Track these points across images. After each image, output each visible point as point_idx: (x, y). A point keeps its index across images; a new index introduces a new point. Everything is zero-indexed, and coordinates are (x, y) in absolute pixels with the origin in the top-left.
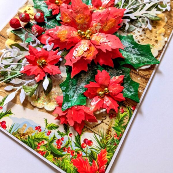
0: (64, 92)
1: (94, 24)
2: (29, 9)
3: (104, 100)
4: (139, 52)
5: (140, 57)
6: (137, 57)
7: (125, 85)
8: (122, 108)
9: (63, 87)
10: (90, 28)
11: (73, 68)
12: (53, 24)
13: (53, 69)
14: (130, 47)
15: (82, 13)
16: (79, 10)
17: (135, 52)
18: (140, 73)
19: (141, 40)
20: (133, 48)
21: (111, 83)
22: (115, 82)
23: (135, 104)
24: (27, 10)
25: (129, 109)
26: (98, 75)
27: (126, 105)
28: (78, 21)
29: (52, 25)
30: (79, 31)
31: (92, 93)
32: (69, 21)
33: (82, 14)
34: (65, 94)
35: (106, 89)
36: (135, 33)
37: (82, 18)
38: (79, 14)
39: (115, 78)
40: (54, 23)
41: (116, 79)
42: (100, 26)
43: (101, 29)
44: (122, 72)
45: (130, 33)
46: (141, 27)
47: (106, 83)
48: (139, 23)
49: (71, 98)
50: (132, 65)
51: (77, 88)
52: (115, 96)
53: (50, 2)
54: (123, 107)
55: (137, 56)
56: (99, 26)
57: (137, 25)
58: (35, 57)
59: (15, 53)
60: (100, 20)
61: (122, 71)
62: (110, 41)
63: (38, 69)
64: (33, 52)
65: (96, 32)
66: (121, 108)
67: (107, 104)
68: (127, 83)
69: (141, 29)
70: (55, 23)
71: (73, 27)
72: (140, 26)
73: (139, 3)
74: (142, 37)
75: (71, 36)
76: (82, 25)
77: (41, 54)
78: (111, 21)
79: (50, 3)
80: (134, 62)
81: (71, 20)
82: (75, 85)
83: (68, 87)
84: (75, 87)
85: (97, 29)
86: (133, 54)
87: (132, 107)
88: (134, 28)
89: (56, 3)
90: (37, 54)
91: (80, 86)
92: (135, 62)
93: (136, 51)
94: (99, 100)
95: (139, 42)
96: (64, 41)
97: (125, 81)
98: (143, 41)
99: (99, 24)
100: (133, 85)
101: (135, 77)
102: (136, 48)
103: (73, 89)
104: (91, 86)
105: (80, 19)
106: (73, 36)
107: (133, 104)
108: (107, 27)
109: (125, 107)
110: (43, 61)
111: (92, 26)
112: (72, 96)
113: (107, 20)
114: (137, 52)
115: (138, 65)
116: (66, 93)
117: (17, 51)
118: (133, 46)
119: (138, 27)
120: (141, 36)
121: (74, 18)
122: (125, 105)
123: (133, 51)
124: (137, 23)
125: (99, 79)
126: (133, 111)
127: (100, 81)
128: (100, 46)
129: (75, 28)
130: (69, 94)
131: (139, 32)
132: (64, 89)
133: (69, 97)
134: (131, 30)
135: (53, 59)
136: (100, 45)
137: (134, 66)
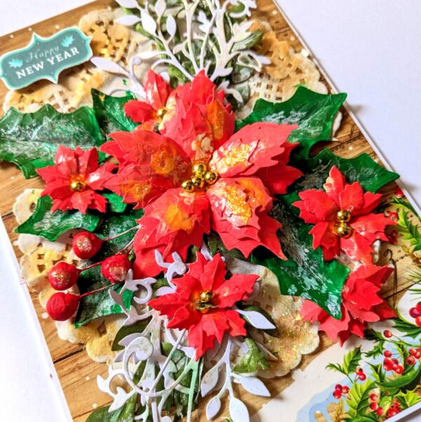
0: (303, 294)
1: (194, 146)
2: (40, 257)
3: (357, 233)
4: (302, 112)
5: (312, 117)
6: (309, 123)
7: (351, 177)
8: (388, 212)
9: (289, 290)
10: (192, 160)
11: (266, 244)
12: (122, 228)
13: (237, 287)
14: (281, 119)
15: (153, 151)
16: (144, 151)
17: (297, 119)
18: (342, 140)
19: (279, 93)
20: (287, 117)
21: (334, 198)
22: (338, 190)
23: (394, 186)
24: (41, 262)
25: (395, 202)
26: (304, 210)
27: (387, 203)
28: (165, 171)
29: (122, 231)
30: (184, 184)
31: (333, 243)
32: (147, 189)
33: (155, 152)
34: (307, 294)
35: (340, 214)
36: (255, 93)
37: (163, 157)
38: (152, 158)
39: (330, 185)
40: (121, 224)
41: (333, 185)
42: (206, 138)
43: (212, 142)
44: (325, 165)
45: (250, 100)
46: (252, 75)
47: (331, 206)
48: (242, 71)
49: (321, 289)
50: (319, 140)
51: (303, 266)
52: (364, 207)
53: (62, 200)
54: (387, 209)
55: (307, 121)
56: (203, 141)
57: (242, 77)
58: (184, 307)
59: (142, 346)
60: (196, 129)
61: (322, 166)
62: (259, 141)
63: (217, 319)
64: (169, 305)
65: (210, 156)
66: (387, 215)
67: (370, 231)
68: (350, 171)
69: (256, 76)
70: (123, 221)
71: (164, 191)
72: (248, 74)
73: (202, 41)
74: (271, 87)
75: (189, 204)
76: (177, 169)
77: (187, 290)
78: (212, 111)
79: (65, 202)
80: (315, 133)
81: (149, 183)
82: (297, 266)
83: (295, 281)
84: (300, 269)
85: (206, 149)
86: (299, 124)
87: (396, 193)
88: (244, 87)
89: (76, 190)
90: (179, 299)
91: (303, 257)
92: (316, 130)
93: (297, 116)
94: (352, 239)
95: (280, 99)
96: (193, 224)
97: (345, 173)
98: (282, 92)
99: (200, 137)
100: (361, 163)
101: (343, 152)
102: (291, 110)
103: (302, 273)
104: (320, 236)
105: (163, 164)
106: (192, 201)
107: (393, 190)
108: (216, 127)
109: (388, 205)
110: (204, 295)
111: (193, 153)
112: (317, 284)
113: (205, 116)
114: (299, 114)
115: (326, 130)
116: (305, 291)
117: (143, 340)
118: (282, 112)
119: (248, 80)
120: (269, 87)
121: (153, 173)
122: (385, 204)
123: (292, 121)
124: (240, 74)
125: (314, 214)
126: (404, 196)
127: (319, 215)
128: (253, 165)
129: (170, 188)
130: (311, 287)
131: (259, 85)
132: (296, 290)
133: (317, 291)
134: (247, 95)
135: (211, 274)
136: (249, 164)
137: (323, 139)
